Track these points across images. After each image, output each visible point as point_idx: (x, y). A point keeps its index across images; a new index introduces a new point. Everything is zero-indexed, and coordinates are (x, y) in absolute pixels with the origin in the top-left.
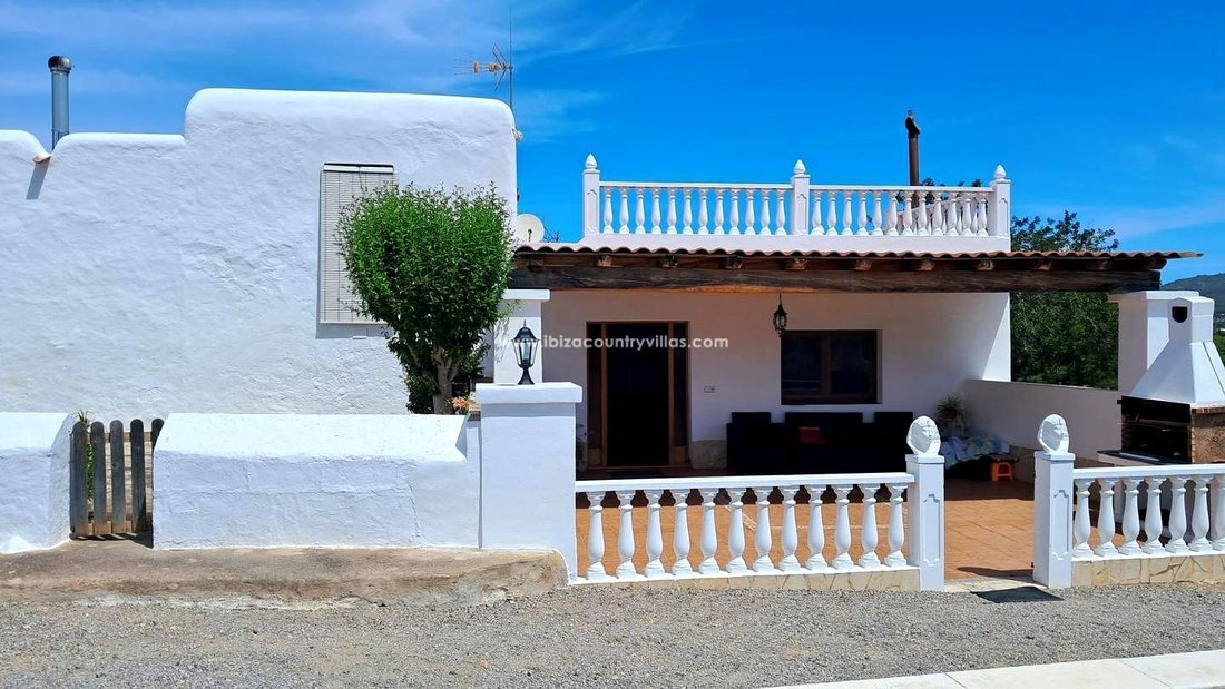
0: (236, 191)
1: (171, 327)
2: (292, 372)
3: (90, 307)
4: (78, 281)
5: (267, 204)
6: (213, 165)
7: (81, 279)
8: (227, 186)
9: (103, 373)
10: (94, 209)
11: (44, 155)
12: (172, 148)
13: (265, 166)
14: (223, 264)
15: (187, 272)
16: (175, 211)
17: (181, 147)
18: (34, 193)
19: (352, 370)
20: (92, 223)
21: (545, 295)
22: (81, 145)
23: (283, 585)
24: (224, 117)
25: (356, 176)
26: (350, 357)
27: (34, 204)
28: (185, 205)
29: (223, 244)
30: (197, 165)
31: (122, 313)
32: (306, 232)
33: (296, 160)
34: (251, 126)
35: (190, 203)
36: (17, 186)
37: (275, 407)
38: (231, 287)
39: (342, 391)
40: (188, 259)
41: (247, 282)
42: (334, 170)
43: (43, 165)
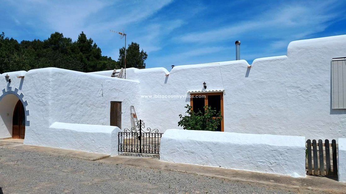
0: (303, 70)
1: (284, 111)
2: (322, 124)
3: (262, 105)
4: (258, 98)
5: (313, 73)
6: (296, 63)
7: (260, 98)
8: (301, 69)
9: (265, 124)
10: (263, 79)
11: (249, 65)
12: (284, 59)
13: (312, 61)
14: (299, 91)
15: (289, 95)
16: (285, 77)
17: (286, 59)
18: (247, 75)
19: (343, 124)
20: (262, 82)
22: (259, 62)
24: (299, 48)
25: (344, 61)
26: (343, 120)
27: (247, 79)
28: (288, 75)
29: (299, 86)
30: (291, 63)
31: (270, 107)
32: (326, 80)
33: (323, 59)
35: (289, 74)
36: (243, 74)
37: (317, 135)
38: (302, 98)
39: (340, 131)
40: (289, 91)
41: (307, 97)
42: (336, 60)
43: (249, 68)
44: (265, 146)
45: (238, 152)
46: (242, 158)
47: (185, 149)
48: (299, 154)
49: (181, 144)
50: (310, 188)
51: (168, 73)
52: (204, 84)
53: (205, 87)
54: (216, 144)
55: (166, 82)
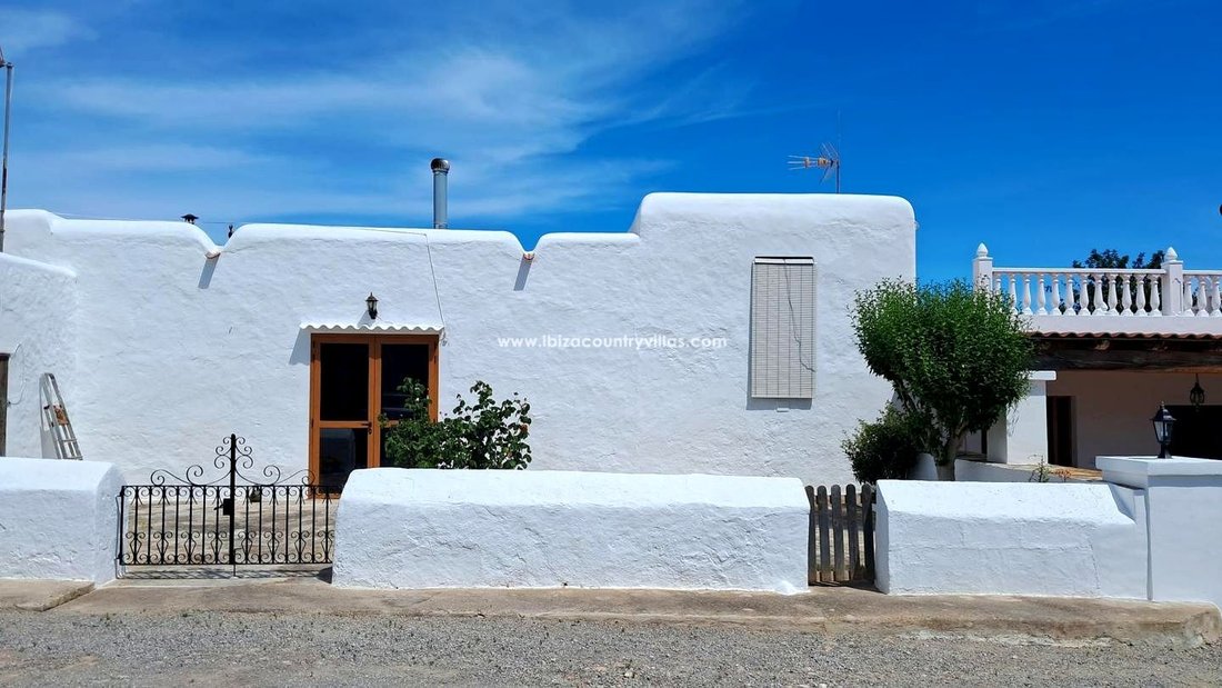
0: (681, 282)
1: (627, 401)
2: (726, 440)
3: (562, 382)
4: (554, 360)
5: (707, 293)
6: (663, 259)
7: (557, 359)
8: (675, 278)
9: (572, 441)
10: (569, 299)
11: (527, 253)
12: (631, 245)
13: (706, 259)
15: (641, 353)
16: (632, 299)
17: (637, 244)
18: (520, 285)
19: (776, 439)
20: (564, 311)
21: (1051, 375)
22: (559, 244)
23: (1052, 626)
24: (673, 218)
25: (782, 267)
26: (775, 428)
27: (520, 295)
28: (639, 294)
29: (670, 328)
30: (650, 260)
31: (588, 388)
32: (739, 318)
33: (732, 254)
34: (695, 223)
35: (644, 293)
36: (507, 279)
37: (712, 471)
38: (676, 365)
39: (767, 458)
41: (688, 361)
42: (764, 262)
43: (527, 261)
44: (702, 510)
45: (626, 533)
46: (636, 550)
47: (440, 538)
48: (795, 528)
49: (425, 519)
50: (849, 617)
51: (214, 250)
52: (372, 300)
53: (373, 314)
54: (553, 514)
55: (205, 282)
